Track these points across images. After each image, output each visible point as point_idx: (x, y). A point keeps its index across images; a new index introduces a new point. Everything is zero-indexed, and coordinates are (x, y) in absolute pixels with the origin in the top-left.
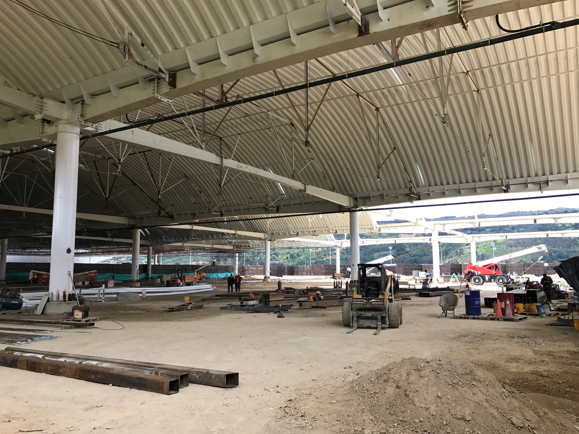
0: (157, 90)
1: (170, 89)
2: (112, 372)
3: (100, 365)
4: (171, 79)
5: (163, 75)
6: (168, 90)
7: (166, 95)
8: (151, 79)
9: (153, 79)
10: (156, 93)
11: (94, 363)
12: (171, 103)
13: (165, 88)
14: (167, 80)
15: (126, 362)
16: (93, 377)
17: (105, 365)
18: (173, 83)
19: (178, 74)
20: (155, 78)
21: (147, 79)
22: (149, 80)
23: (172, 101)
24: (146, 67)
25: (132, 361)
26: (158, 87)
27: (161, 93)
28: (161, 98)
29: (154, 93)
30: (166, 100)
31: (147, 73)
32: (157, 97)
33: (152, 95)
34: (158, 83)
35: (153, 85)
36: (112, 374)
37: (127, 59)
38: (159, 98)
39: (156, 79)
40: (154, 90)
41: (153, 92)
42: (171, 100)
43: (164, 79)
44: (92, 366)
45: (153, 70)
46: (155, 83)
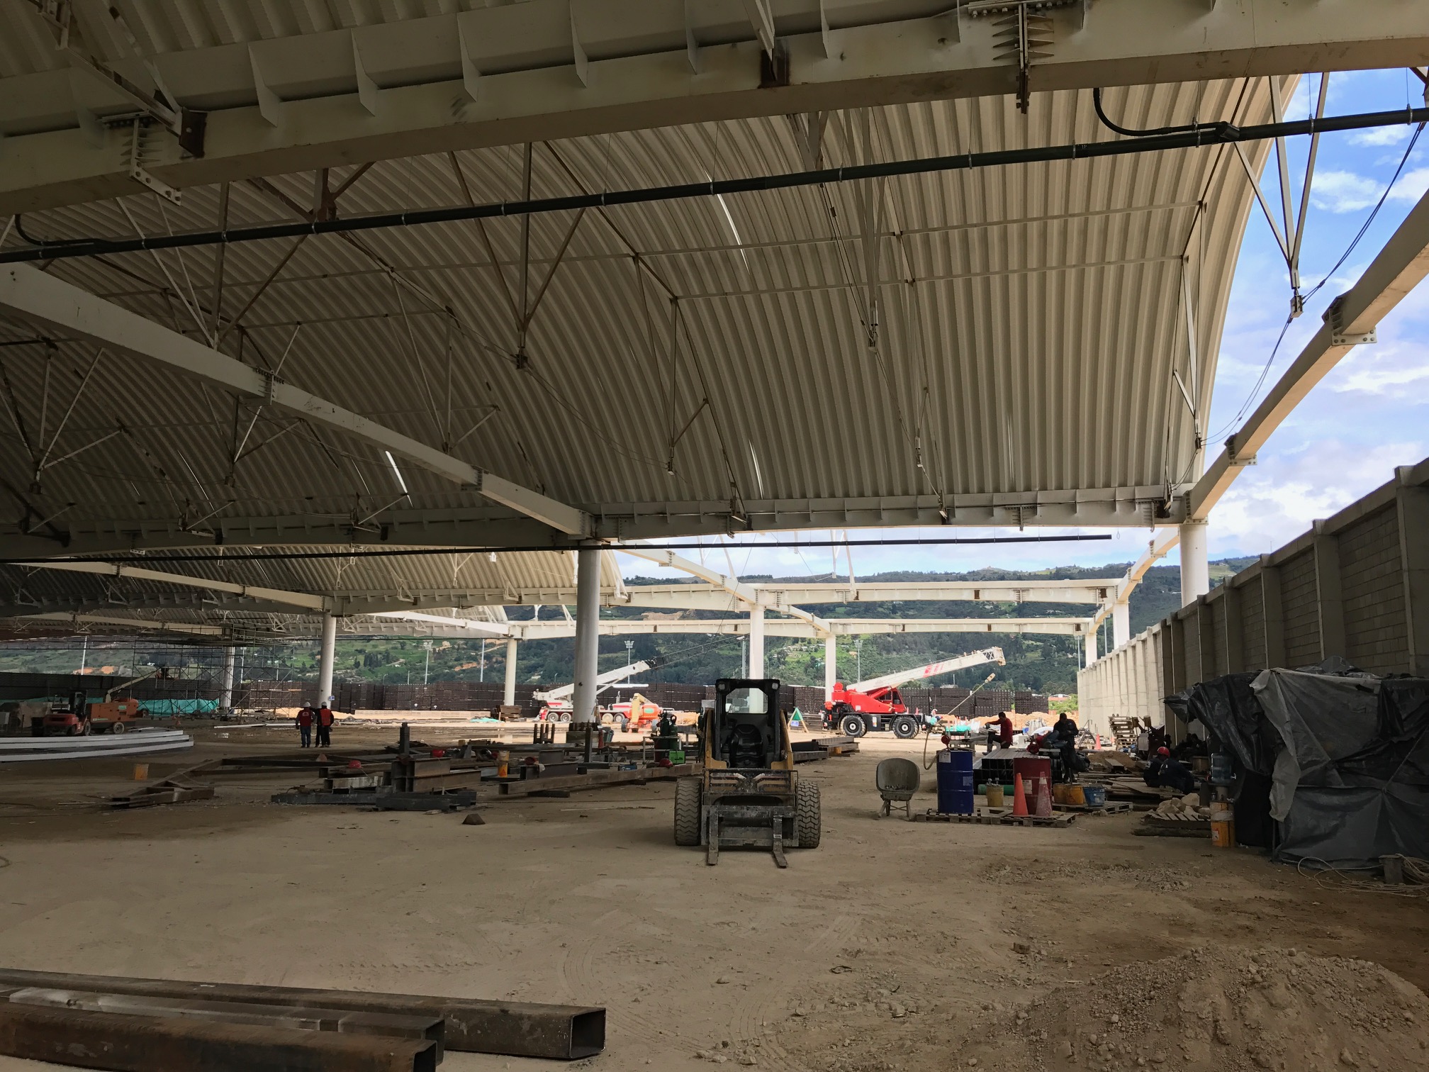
0: (140, 155)
1: (182, 158)
2: (162, 1029)
3: (87, 1005)
4: (188, 130)
5: (167, 114)
6: (177, 161)
7: (166, 174)
8: (118, 121)
9: (125, 121)
10: (134, 162)
11: (61, 997)
12: (177, 199)
13: (166, 151)
14: (178, 129)
15: (178, 989)
16: (77, 1049)
17: (105, 1003)
18: (193, 141)
19: (213, 119)
20: (132, 121)
21: (104, 119)
22: (111, 123)
23: (179, 194)
24: (118, 79)
25: (196, 984)
26: (141, 145)
27: (148, 165)
28: (148, 180)
29: (128, 162)
30: (162, 189)
31: (115, 98)
32: (138, 174)
33: (123, 168)
34: (142, 135)
35: (128, 139)
36: (164, 1039)
37: (65, 44)
38: (142, 178)
39: (136, 123)
40: (129, 152)
41: (124, 158)
42: (178, 190)
43: (169, 124)
44: (54, 1005)
45: (137, 93)
46: (132, 134)
